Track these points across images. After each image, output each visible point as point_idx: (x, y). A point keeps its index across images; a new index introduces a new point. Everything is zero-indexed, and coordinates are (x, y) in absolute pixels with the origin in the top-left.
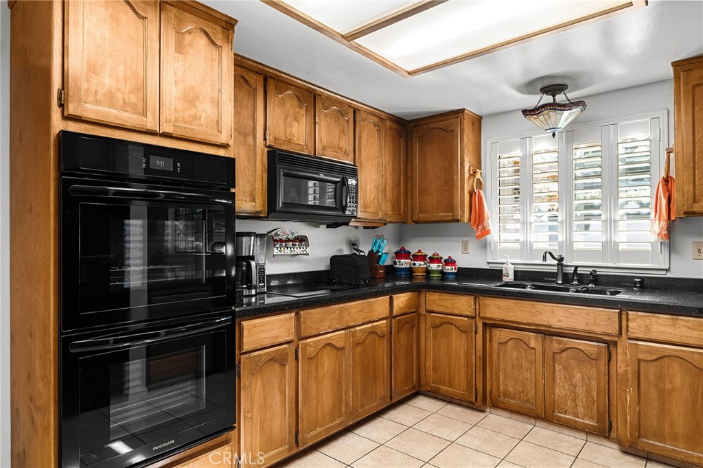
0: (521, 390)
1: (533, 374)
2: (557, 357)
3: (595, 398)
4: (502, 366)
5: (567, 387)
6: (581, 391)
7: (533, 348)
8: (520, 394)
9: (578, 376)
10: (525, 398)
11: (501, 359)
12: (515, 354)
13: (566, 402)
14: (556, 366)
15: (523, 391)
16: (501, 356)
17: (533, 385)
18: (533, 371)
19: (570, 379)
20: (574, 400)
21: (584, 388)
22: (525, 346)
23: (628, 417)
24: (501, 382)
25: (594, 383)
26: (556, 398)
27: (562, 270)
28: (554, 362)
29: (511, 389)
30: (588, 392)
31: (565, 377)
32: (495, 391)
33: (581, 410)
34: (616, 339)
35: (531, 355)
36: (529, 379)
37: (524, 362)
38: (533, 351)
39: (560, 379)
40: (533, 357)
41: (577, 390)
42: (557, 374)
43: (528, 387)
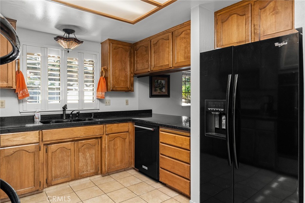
0: (64, 171)
1: (70, 161)
2: (80, 150)
3: (94, 161)
4: (54, 163)
5: (84, 161)
6: (89, 161)
7: (69, 149)
8: (63, 174)
9: (88, 155)
10: (66, 174)
11: (53, 161)
12: (60, 155)
13: (84, 167)
14: (80, 154)
15: (65, 172)
16: (53, 158)
17: (70, 166)
18: (70, 160)
19: (85, 158)
20: (87, 165)
21: (90, 159)
22: (66, 149)
23: (106, 163)
24: (53, 172)
25: (94, 155)
26: (80, 167)
27: (65, 113)
28: (79, 152)
29: (58, 173)
30: (92, 160)
31: (83, 157)
32: (50, 178)
33: (89, 168)
34: (102, 136)
35: (69, 153)
36: (68, 164)
37: (65, 157)
38: (70, 151)
39: (81, 159)
40: (70, 153)
41: (88, 161)
42: (80, 157)
43: (67, 168)
